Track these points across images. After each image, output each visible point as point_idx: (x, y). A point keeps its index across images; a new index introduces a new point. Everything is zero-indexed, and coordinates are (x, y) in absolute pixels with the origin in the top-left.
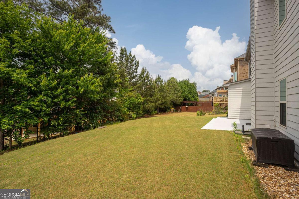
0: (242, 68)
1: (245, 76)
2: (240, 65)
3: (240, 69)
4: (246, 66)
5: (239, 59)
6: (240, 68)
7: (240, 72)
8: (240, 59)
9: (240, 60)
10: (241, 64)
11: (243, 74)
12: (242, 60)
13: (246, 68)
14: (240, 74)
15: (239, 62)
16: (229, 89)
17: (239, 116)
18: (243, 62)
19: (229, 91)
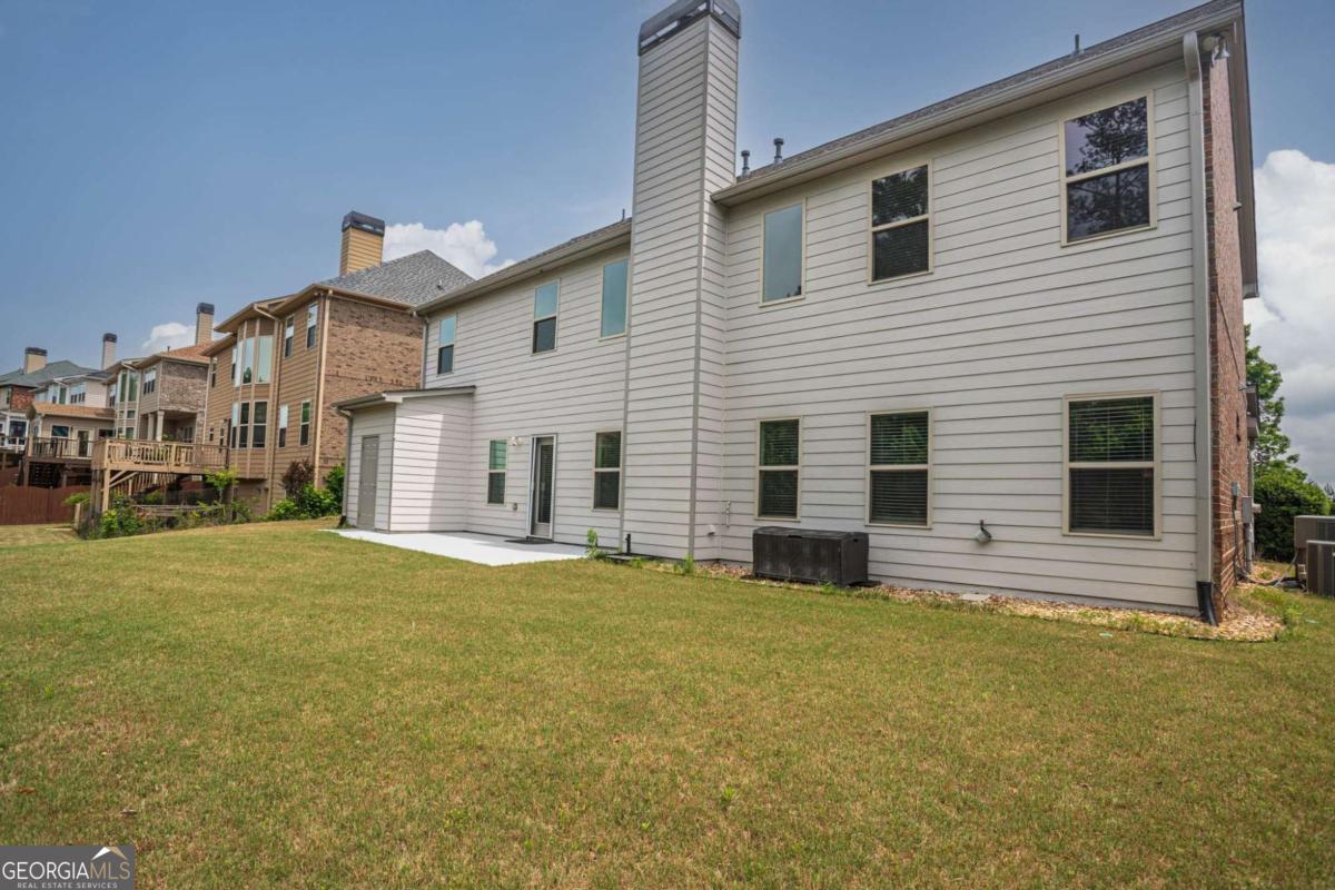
0: (338, 333)
2: (331, 318)
3: (332, 334)
4: (350, 326)
5: (331, 292)
6: (329, 330)
7: (328, 347)
8: (335, 293)
9: (332, 299)
10: (336, 315)
11: (338, 357)
12: (337, 299)
13: (349, 337)
14: (328, 352)
15: (328, 303)
16: (398, 412)
17: (427, 519)
18: (342, 309)
19: (398, 421)
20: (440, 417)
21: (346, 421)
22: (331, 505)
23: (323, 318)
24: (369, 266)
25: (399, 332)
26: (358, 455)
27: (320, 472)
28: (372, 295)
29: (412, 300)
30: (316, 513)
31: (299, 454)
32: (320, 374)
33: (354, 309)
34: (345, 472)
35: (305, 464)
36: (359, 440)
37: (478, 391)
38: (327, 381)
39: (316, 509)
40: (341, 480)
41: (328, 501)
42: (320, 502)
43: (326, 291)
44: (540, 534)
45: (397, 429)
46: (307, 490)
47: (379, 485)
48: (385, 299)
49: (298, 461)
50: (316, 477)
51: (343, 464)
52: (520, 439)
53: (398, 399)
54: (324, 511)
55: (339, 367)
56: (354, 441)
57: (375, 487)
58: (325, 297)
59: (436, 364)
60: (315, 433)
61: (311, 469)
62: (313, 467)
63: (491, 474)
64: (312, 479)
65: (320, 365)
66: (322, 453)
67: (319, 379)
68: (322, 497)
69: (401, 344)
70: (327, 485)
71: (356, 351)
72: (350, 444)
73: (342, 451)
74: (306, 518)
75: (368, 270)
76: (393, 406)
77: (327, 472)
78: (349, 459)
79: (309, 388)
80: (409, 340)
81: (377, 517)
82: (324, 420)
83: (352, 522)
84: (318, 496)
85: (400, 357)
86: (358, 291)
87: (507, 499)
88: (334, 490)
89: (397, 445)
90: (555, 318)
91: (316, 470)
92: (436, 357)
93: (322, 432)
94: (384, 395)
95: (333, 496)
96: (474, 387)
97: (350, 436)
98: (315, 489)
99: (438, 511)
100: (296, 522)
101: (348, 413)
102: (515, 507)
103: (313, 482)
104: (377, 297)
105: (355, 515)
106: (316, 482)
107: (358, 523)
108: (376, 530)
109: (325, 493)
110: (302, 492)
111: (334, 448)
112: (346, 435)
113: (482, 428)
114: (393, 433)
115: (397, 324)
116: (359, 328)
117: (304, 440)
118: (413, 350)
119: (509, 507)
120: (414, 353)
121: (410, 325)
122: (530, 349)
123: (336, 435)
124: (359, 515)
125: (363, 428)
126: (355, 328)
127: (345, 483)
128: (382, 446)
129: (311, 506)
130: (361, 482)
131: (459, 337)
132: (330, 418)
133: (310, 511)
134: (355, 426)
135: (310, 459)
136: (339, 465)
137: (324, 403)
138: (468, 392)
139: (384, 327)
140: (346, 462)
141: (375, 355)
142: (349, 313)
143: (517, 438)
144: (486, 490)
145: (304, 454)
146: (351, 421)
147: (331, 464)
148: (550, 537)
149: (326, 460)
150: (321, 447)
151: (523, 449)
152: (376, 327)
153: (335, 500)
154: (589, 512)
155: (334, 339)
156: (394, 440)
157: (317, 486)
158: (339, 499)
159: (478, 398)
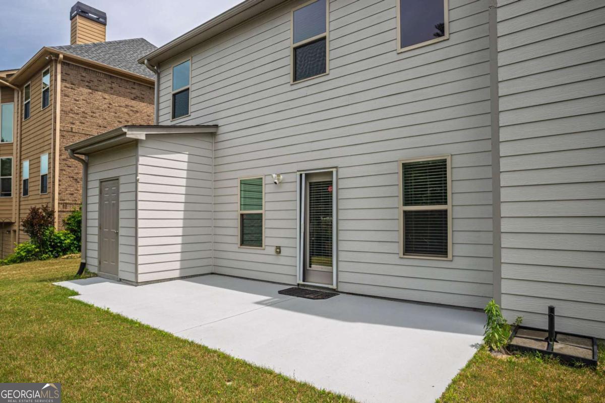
0: (70, 94)
1: (77, 123)
2: (63, 80)
3: (65, 95)
4: (81, 89)
5: (61, 56)
6: (62, 91)
7: (61, 106)
8: (65, 57)
9: (63, 63)
10: (68, 78)
11: (71, 115)
12: (68, 64)
13: (81, 98)
14: (62, 110)
15: (59, 67)
16: (141, 150)
17: (177, 265)
18: (73, 72)
19: (142, 160)
20: (185, 157)
21: (80, 166)
22: (70, 245)
23: (56, 80)
24: (96, 42)
25: (124, 96)
26: (96, 199)
27: (59, 216)
28: (99, 63)
29: (134, 70)
30: (58, 252)
31: (40, 201)
32: (55, 130)
33: (84, 74)
34: (83, 214)
35: (45, 209)
36: (97, 184)
37: (221, 130)
38: (62, 136)
39: (58, 249)
40: (79, 222)
41: (68, 241)
42: (61, 243)
43: (57, 55)
44: (315, 281)
45: (141, 169)
46: (48, 233)
47: (122, 232)
48: (111, 66)
49: (38, 207)
50: (56, 220)
51: (80, 208)
52: (281, 177)
53: (141, 135)
54: (66, 250)
55: (73, 124)
56: (90, 185)
57: (117, 233)
58: (56, 61)
59: (170, 110)
60: (54, 182)
61: (51, 214)
62: (53, 212)
63: (242, 215)
64: (52, 223)
65: (55, 122)
66: (60, 199)
67: (55, 134)
68: (62, 238)
69: (127, 106)
70: (67, 226)
71: (88, 111)
72: (86, 189)
73: (79, 197)
74: (48, 258)
75: (95, 45)
76: (135, 143)
77: (66, 216)
78: (87, 204)
79: (46, 143)
80: (133, 103)
81: (121, 266)
82: (61, 170)
83: (92, 269)
84: (59, 238)
85: (127, 117)
86: (86, 58)
87: (266, 241)
88: (73, 231)
89: (141, 187)
90: (324, 38)
91: (56, 215)
92: (170, 103)
93: (60, 181)
94: (125, 130)
95: (73, 237)
96: (216, 126)
97: (86, 182)
98: (56, 231)
99: (188, 256)
100: (38, 263)
101: (83, 157)
102: (278, 250)
103: (53, 225)
104: (105, 64)
105: (96, 262)
106: (56, 225)
107: (99, 270)
108: (120, 281)
109: (65, 235)
110: (43, 234)
111: (72, 194)
112: (81, 183)
113: (226, 168)
114: (136, 174)
115: (122, 90)
116: (90, 91)
117: (44, 189)
118: (137, 112)
119: (272, 251)
120: (138, 115)
121: (134, 91)
122: (290, 77)
123: (74, 184)
124: (100, 263)
125: (100, 171)
126: (86, 91)
127: (83, 225)
128: (122, 188)
129: (52, 247)
130: (100, 228)
131: (194, 80)
132: (66, 168)
133: (52, 251)
134: (91, 170)
135: (50, 205)
136: (78, 209)
137: (60, 155)
138: (210, 132)
139: (111, 91)
140: (83, 206)
141: (105, 114)
142: (80, 78)
143: (278, 175)
144: (237, 232)
145: (45, 201)
146: (86, 165)
147: (69, 208)
148: (334, 287)
149: (65, 205)
150: (59, 194)
151: (287, 187)
152: (105, 91)
153: (75, 239)
154: (395, 259)
155: (67, 99)
156: (137, 181)
157: (58, 229)
158: (78, 239)
159: (221, 138)
